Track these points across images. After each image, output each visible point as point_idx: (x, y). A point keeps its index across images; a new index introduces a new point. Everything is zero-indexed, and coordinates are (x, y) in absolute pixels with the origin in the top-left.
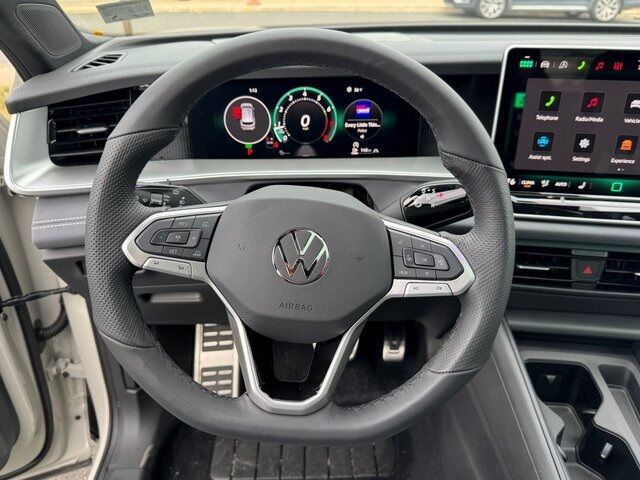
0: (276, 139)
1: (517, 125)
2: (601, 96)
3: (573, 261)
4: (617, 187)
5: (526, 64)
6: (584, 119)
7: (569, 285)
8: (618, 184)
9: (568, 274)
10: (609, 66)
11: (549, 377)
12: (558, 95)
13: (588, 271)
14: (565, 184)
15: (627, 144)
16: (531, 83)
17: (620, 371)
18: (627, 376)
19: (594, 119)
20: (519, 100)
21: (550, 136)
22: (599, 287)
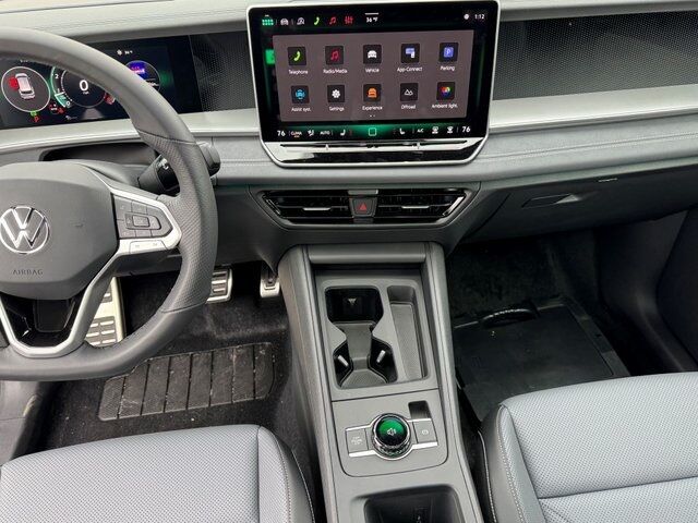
0: (59, 106)
1: (273, 80)
2: (340, 49)
3: (351, 200)
4: (372, 132)
5: (268, 22)
6: (330, 71)
7: (351, 222)
8: (373, 130)
9: (349, 213)
10: (341, 20)
11: (350, 300)
12: (302, 50)
13: (363, 208)
14: (328, 133)
15: (372, 92)
16: (277, 39)
17: (406, 290)
18: (412, 294)
19: (340, 71)
20: (270, 57)
21: (305, 89)
22: (376, 221)
